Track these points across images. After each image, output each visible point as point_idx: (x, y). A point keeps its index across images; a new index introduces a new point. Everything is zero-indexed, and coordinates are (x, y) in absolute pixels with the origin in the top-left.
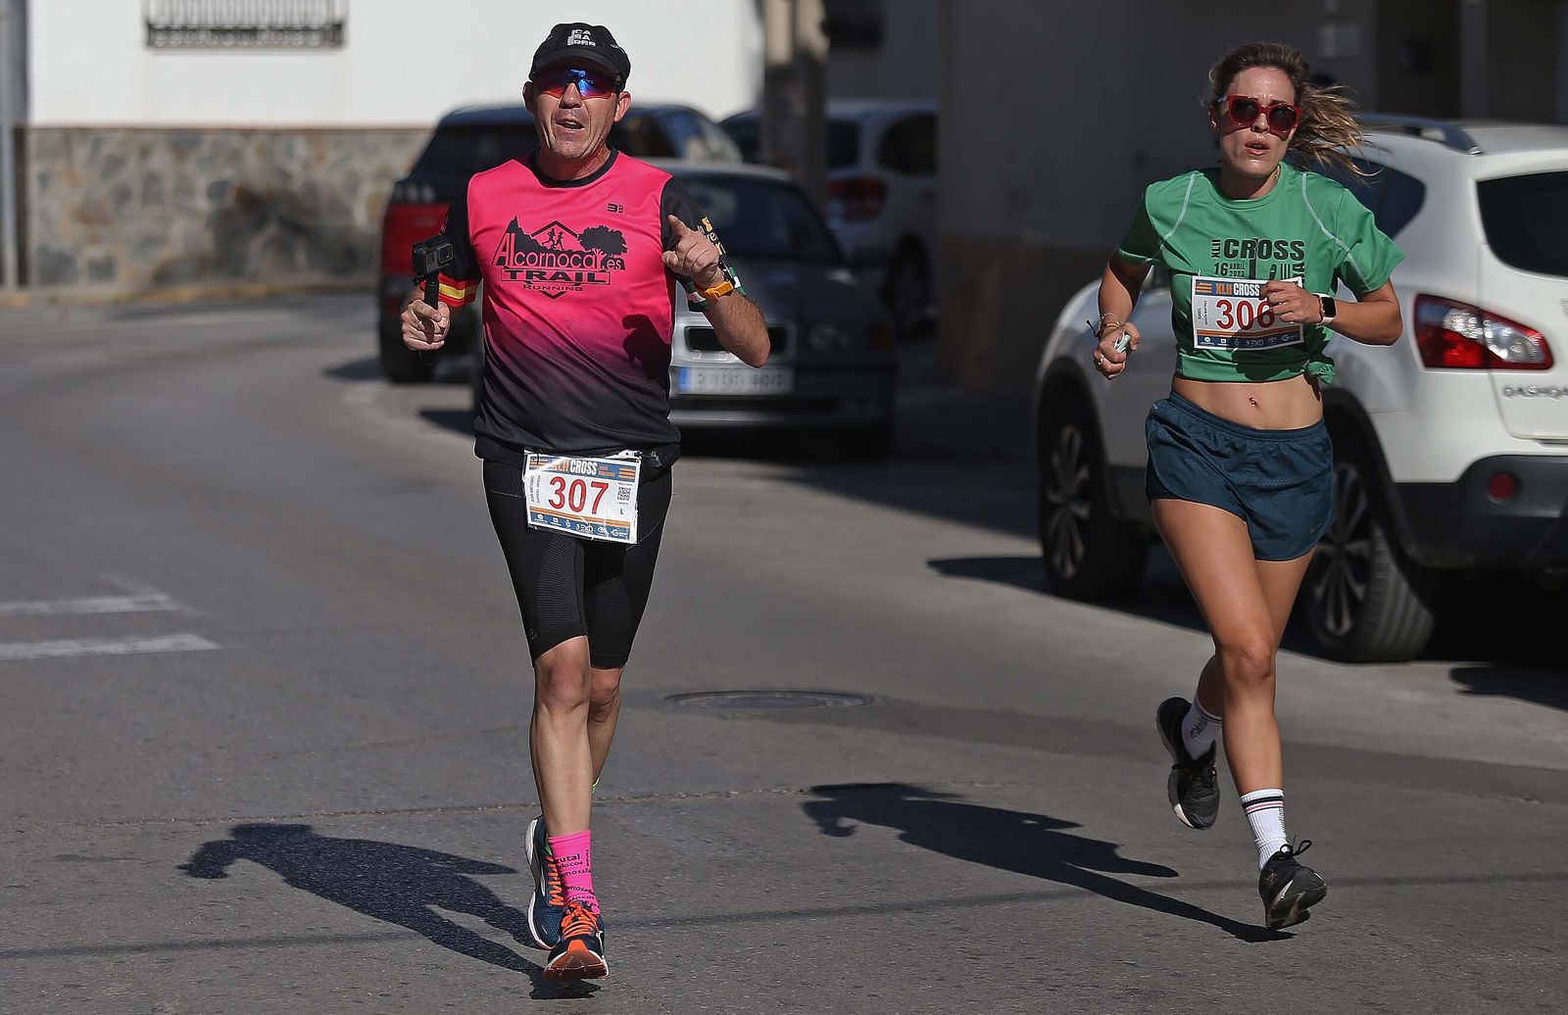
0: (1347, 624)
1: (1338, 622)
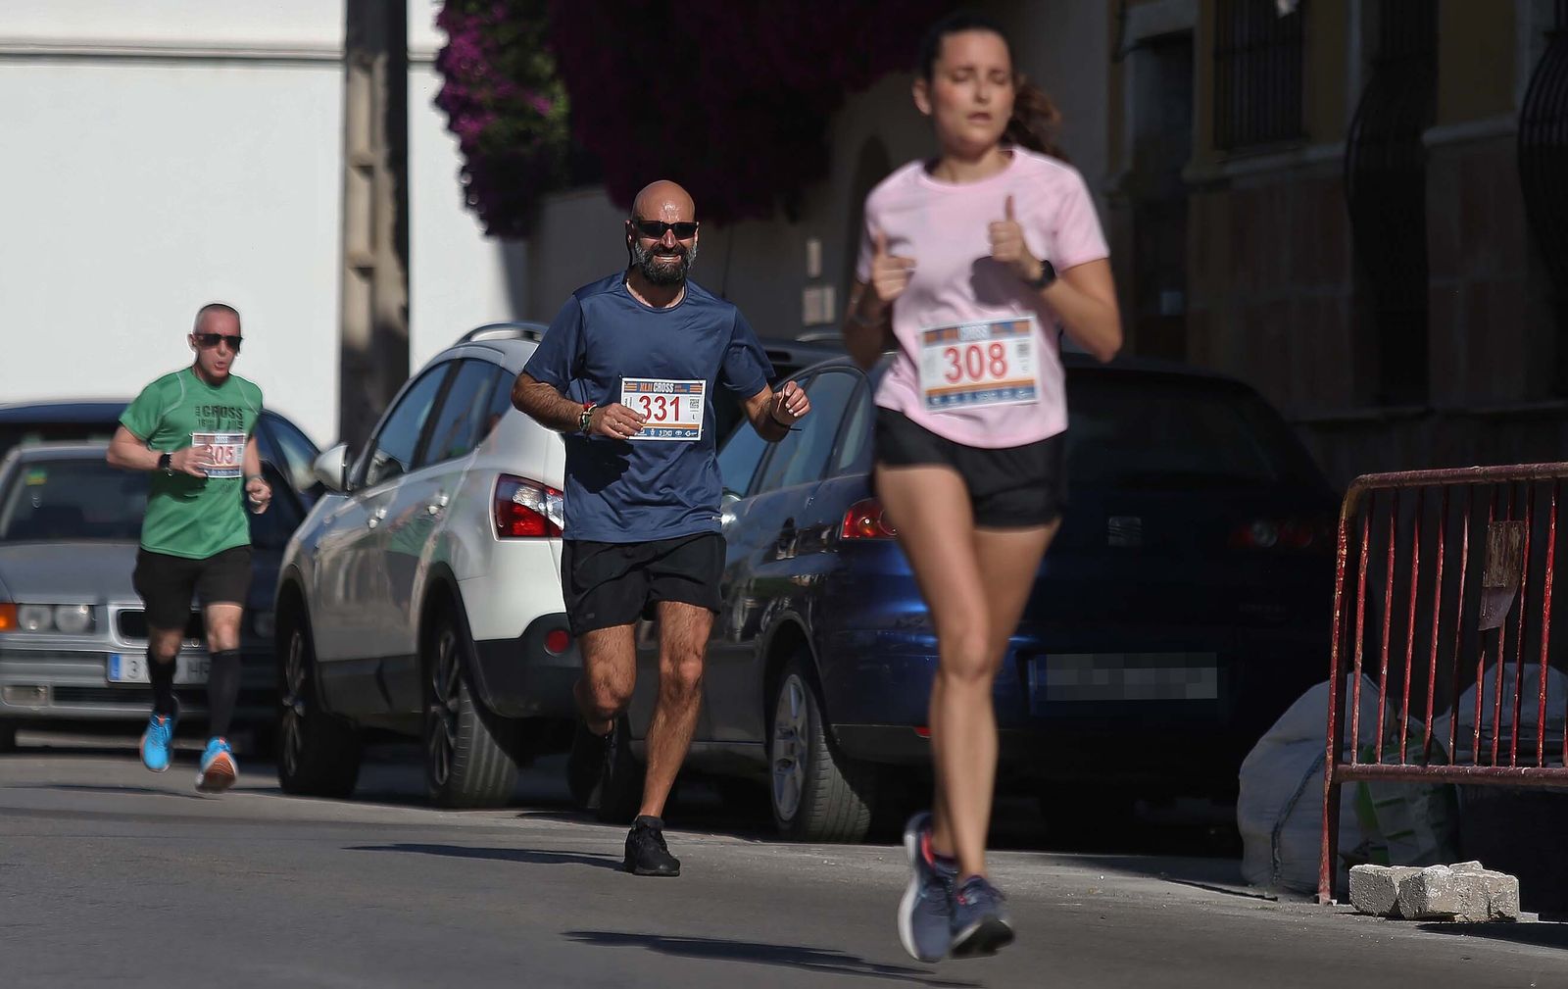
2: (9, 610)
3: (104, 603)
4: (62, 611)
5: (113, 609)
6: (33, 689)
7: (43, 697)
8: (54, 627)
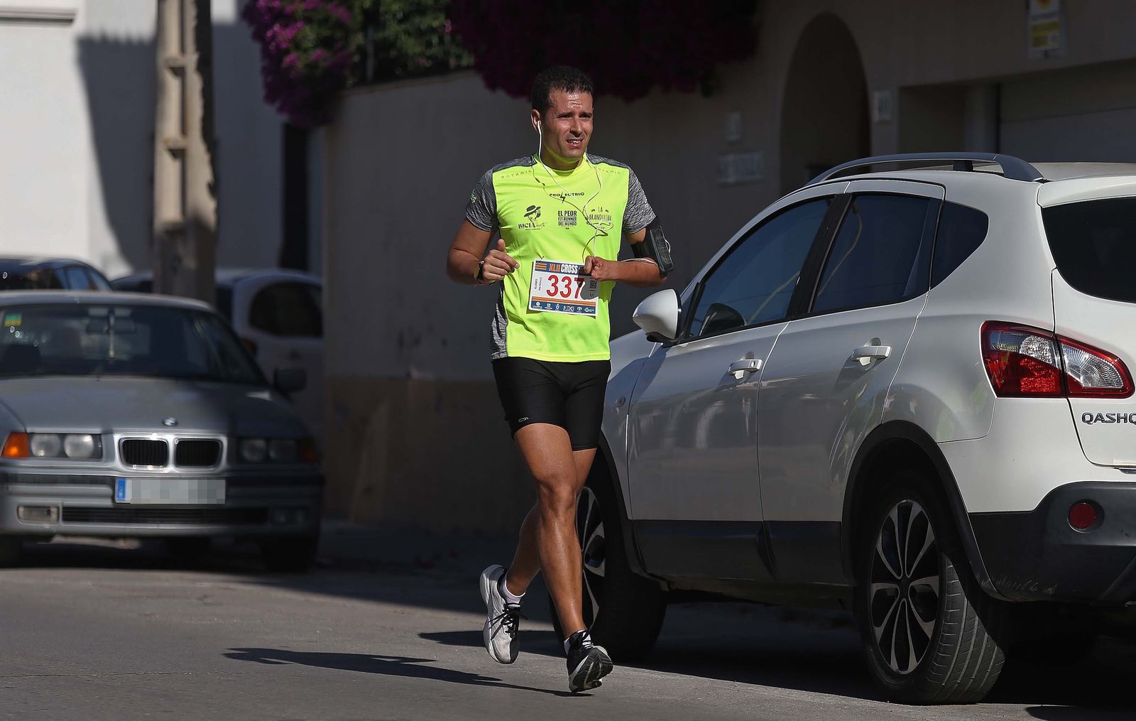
0: (913, 664)
1: (903, 663)
2: (23, 440)
3: (110, 433)
4: (69, 440)
5: (117, 437)
6: (46, 510)
7: (54, 516)
8: (62, 455)
